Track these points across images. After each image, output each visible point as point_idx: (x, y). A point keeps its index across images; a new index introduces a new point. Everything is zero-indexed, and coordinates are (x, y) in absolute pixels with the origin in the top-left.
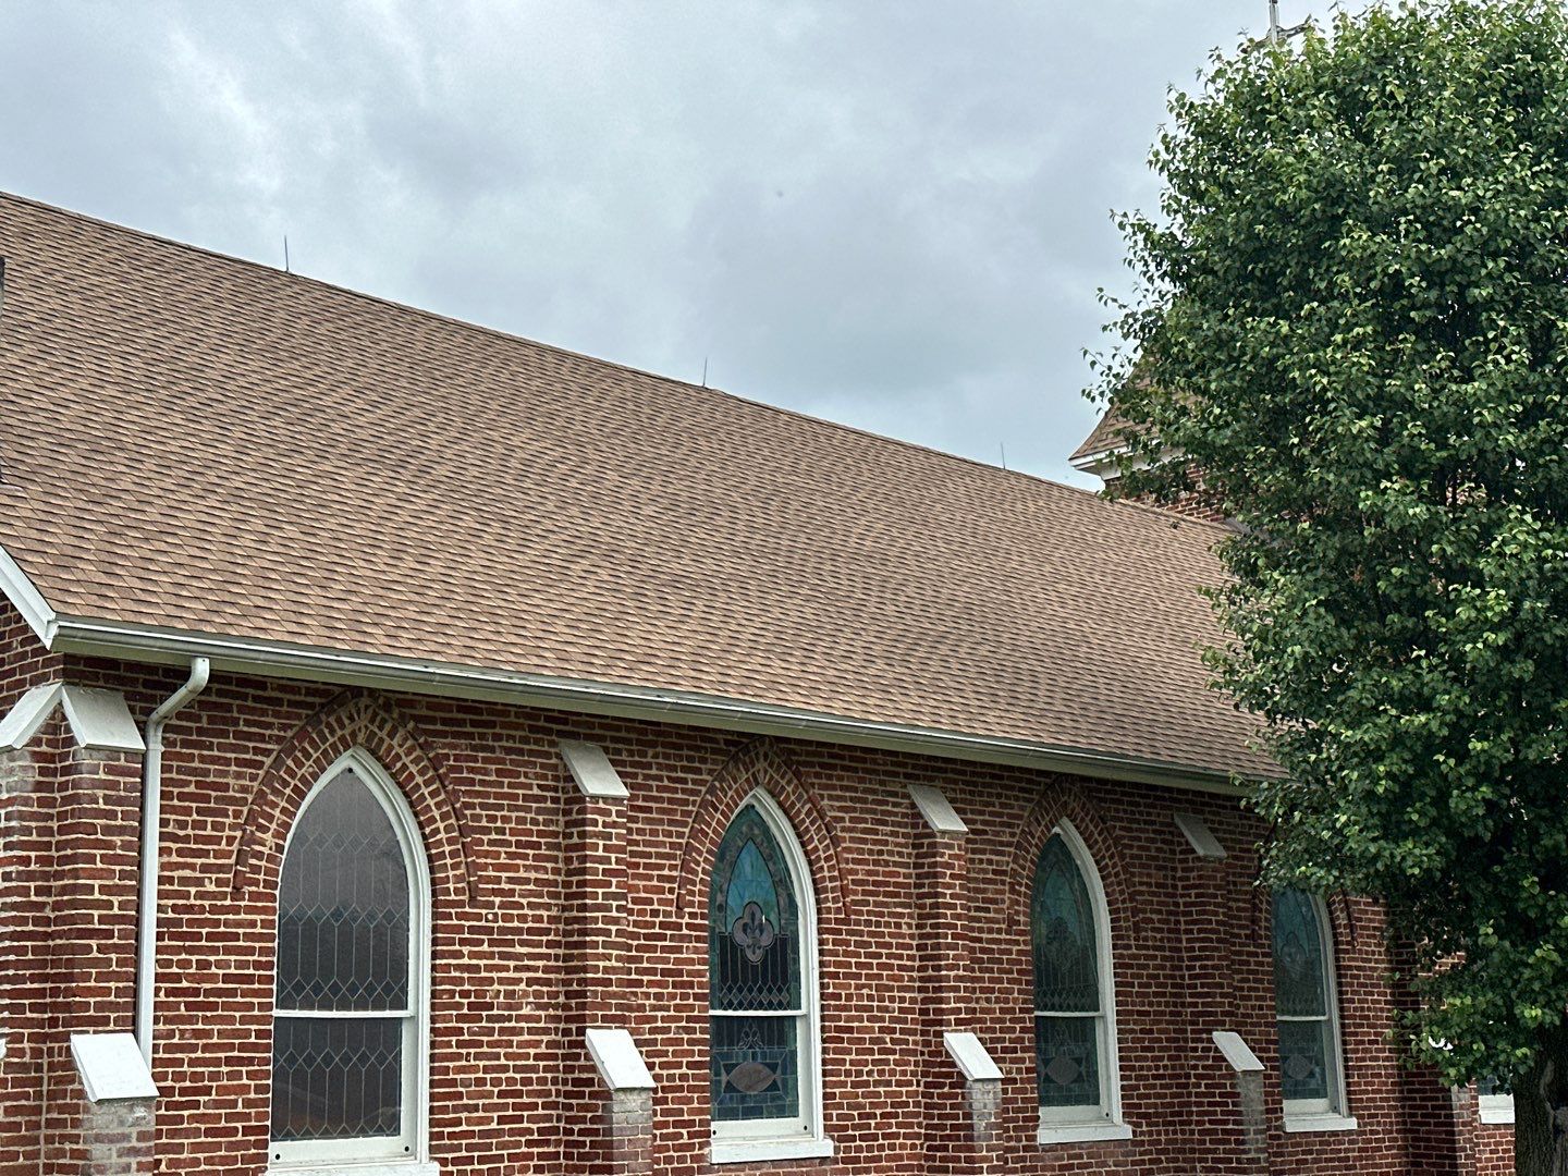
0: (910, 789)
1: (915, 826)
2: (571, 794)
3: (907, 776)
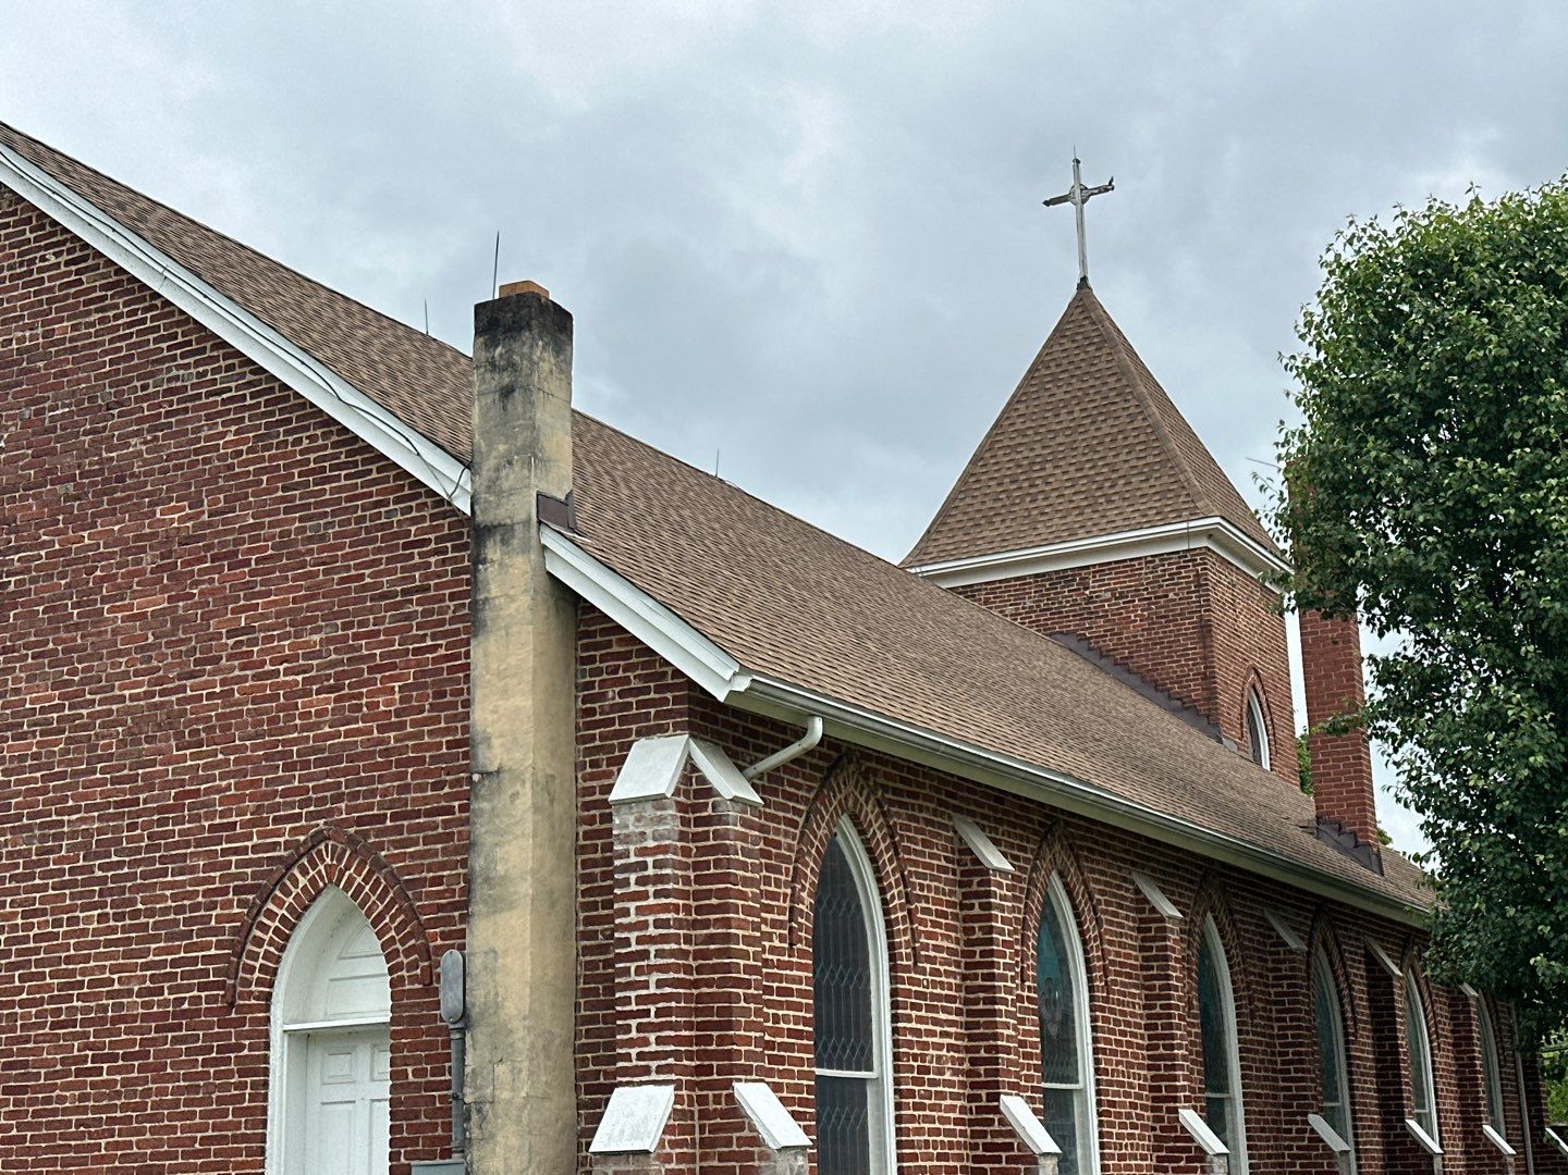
0: (1135, 876)
1: (1143, 911)
2: (970, 867)
3: (1134, 864)
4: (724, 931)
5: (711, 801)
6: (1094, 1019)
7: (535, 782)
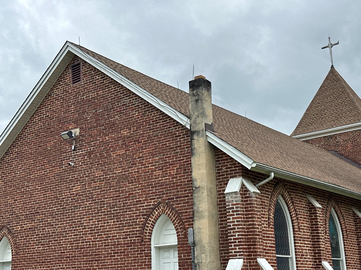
0: (352, 208)
1: (355, 216)
2: (311, 207)
3: (352, 205)
4: (253, 223)
5: (248, 193)
6: (344, 243)
7: (207, 189)
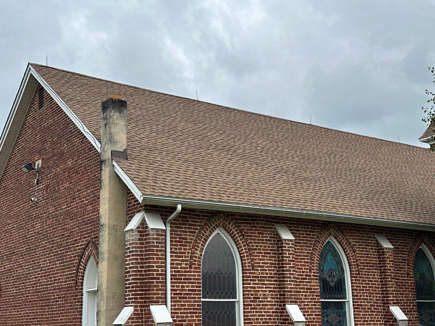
0: (376, 236)
1: (378, 246)
2: (278, 239)
3: (374, 232)
4: (148, 265)
5: (147, 229)
7: (109, 227)
